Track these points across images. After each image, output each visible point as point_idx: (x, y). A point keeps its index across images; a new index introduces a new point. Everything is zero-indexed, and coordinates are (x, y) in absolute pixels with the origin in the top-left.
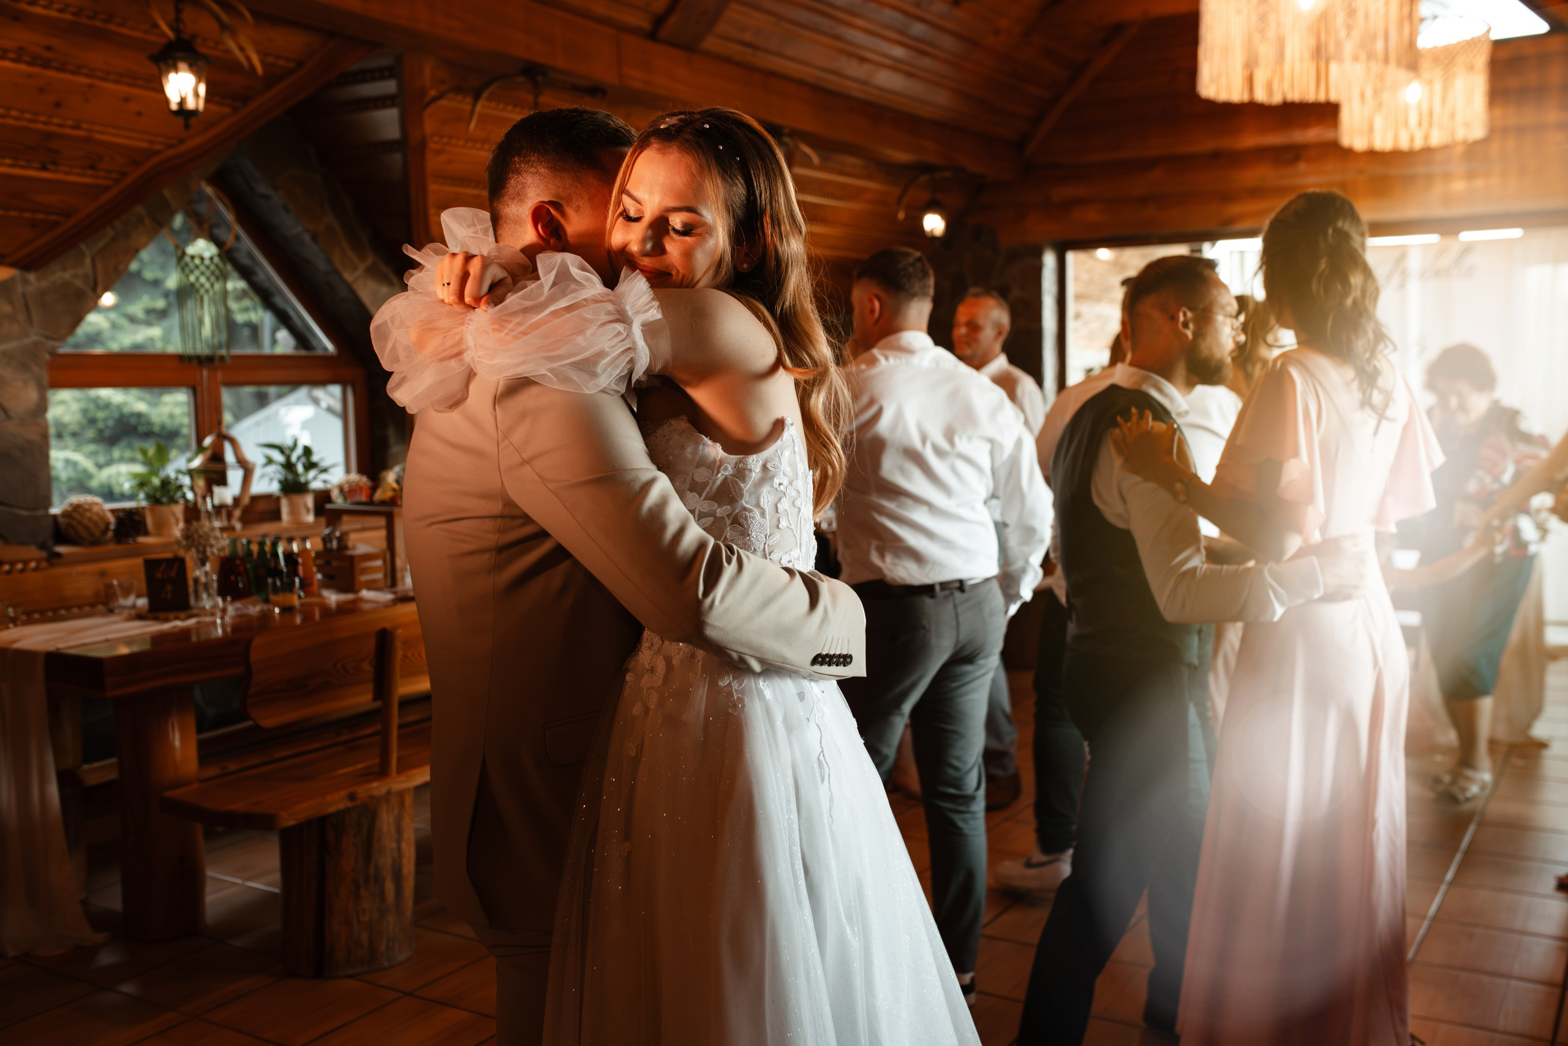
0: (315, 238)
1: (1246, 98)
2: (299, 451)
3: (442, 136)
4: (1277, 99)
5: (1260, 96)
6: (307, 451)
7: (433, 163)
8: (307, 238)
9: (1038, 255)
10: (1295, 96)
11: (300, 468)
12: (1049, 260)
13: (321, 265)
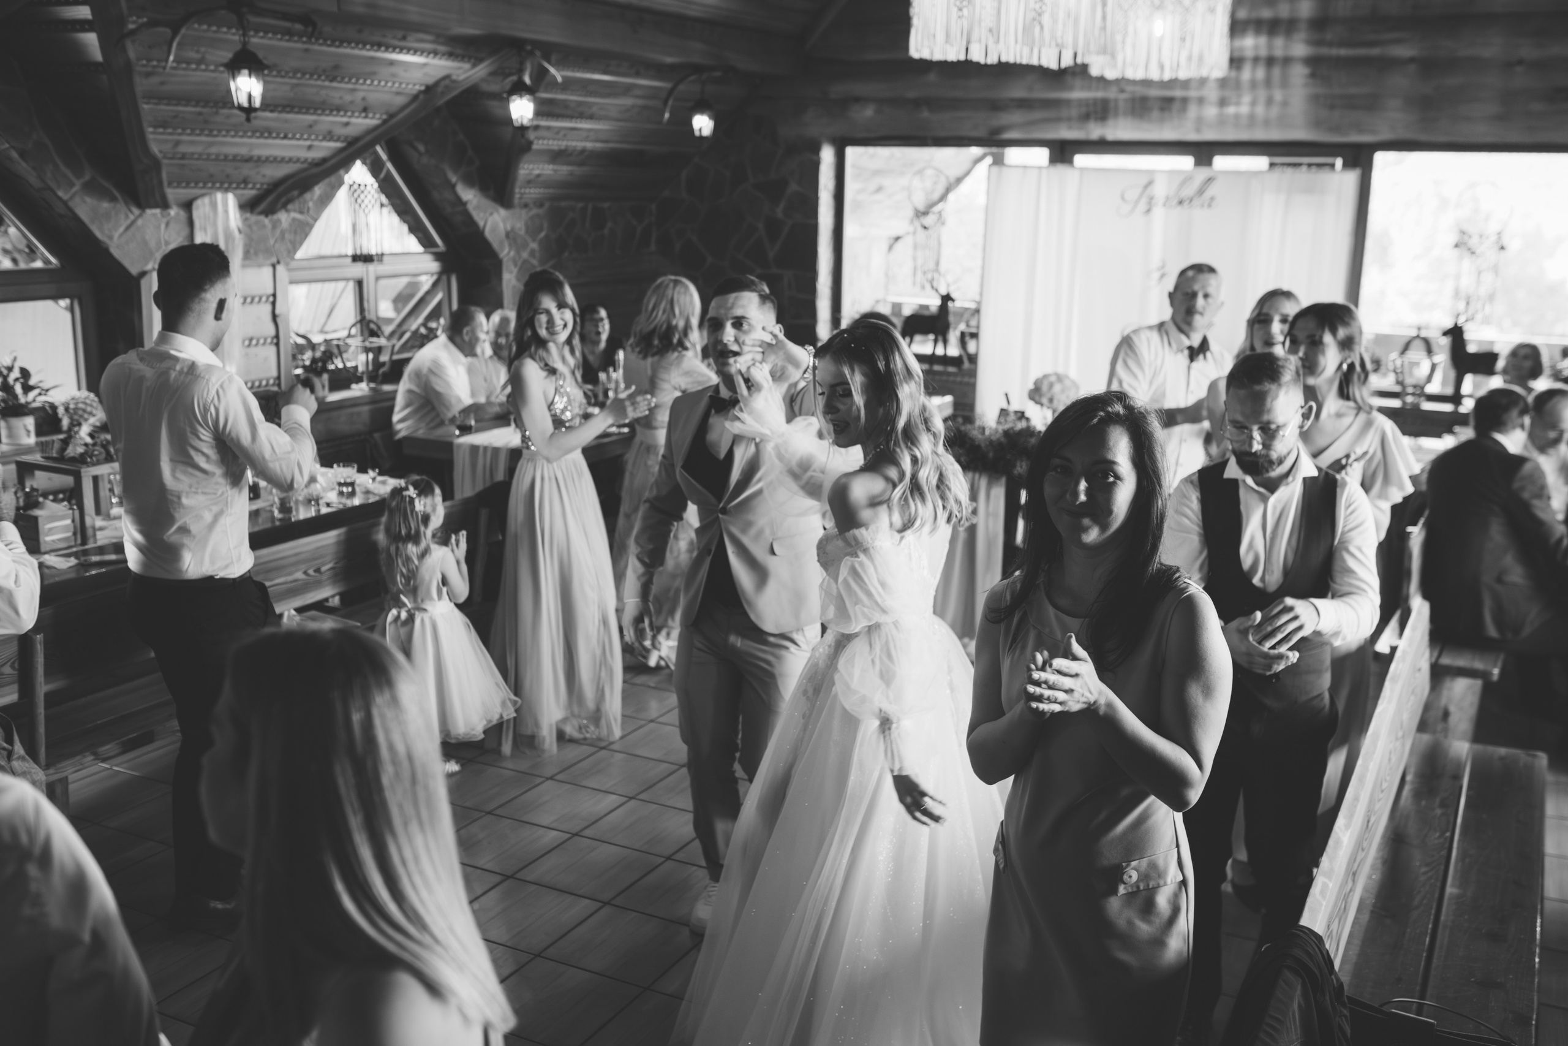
0: (22, 155)
1: (962, 58)
2: (16, 374)
3: (149, 60)
4: (992, 60)
5: (977, 56)
6: (25, 373)
7: (141, 85)
8: (14, 155)
9: (816, 150)
10: (1009, 57)
11: (18, 389)
12: (827, 155)
13: (33, 179)
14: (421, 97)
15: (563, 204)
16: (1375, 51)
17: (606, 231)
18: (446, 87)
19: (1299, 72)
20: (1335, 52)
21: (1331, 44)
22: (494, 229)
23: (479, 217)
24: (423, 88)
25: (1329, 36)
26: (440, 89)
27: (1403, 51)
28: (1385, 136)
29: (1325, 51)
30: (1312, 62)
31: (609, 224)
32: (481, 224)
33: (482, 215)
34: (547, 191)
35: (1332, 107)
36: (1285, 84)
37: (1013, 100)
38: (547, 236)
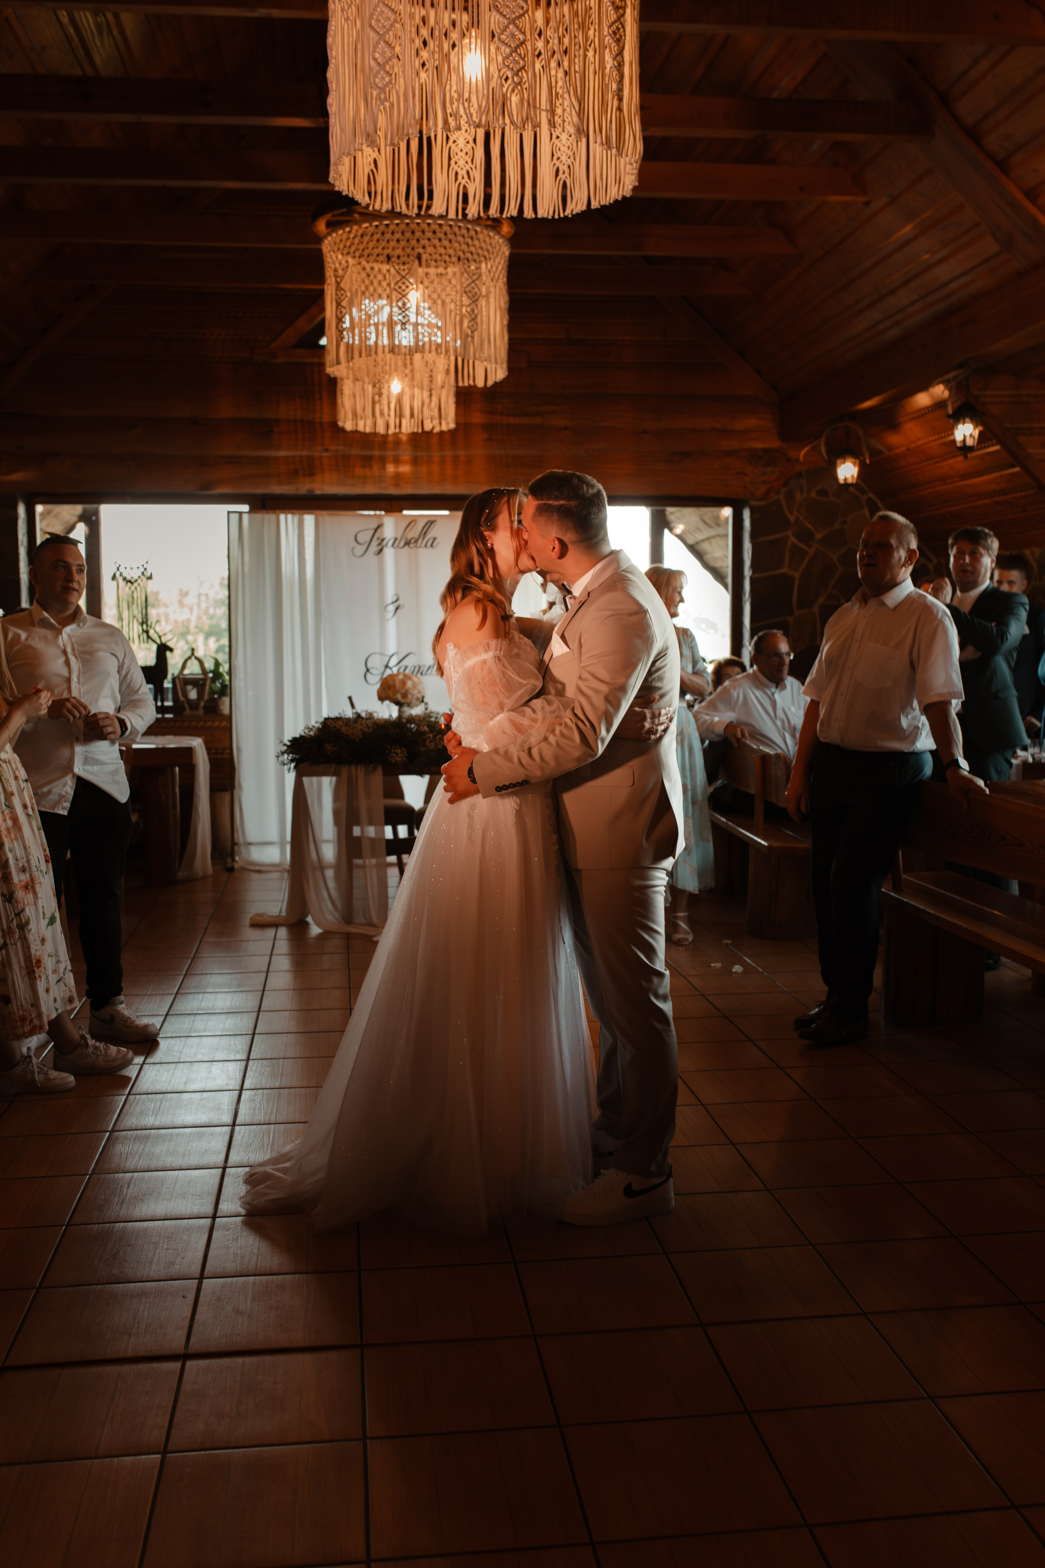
16: (538, 421)
19: (478, 436)
20: (506, 420)
21: (501, 414)
25: (499, 407)
27: (560, 421)
29: (497, 419)
30: (488, 428)
35: (508, 466)
36: (469, 445)
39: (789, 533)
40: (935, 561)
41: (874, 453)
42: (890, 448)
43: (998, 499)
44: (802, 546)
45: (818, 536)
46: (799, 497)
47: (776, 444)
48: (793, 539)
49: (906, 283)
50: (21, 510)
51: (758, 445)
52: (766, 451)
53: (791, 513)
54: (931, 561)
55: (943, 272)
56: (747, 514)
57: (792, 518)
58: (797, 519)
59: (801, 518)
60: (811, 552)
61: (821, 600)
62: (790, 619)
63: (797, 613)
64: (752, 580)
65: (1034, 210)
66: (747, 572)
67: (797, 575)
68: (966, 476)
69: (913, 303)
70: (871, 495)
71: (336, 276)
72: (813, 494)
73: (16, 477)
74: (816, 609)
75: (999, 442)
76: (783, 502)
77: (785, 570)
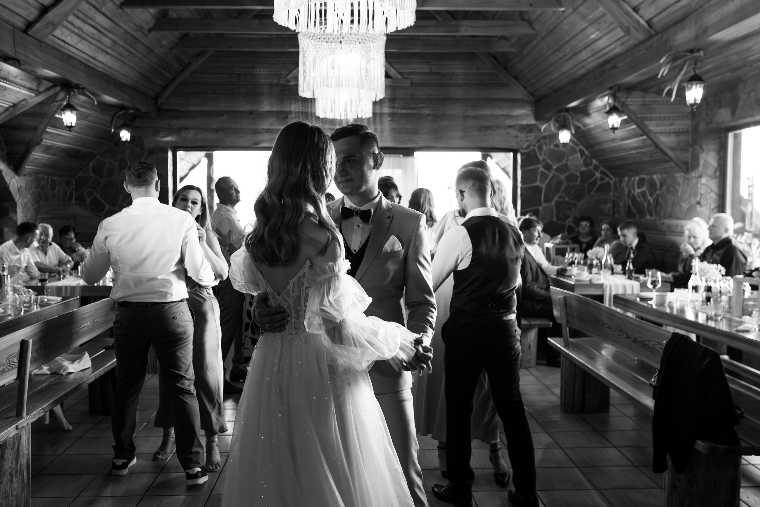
9: (166, 153)
14: (11, 109)
15: (40, 176)
16: (415, 111)
17: (56, 191)
18: (23, 105)
19: (387, 119)
20: (400, 111)
21: (398, 108)
22: (13, 186)
23: (7, 179)
24: (12, 105)
25: (397, 105)
26: (20, 106)
27: (426, 112)
28: (422, 144)
29: (396, 111)
30: (392, 115)
31: (57, 188)
32: (8, 182)
33: (8, 178)
34: (37, 168)
35: (401, 133)
36: (381, 123)
37: (263, 129)
38: (33, 192)
39: (540, 166)
40: (614, 179)
41: (577, 128)
42: (585, 125)
43: (639, 151)
44: (546, 172)
45: (554, 167)
46: (545, 148)
47: (533, 122)
48: (542, 169)
49: (585, 48)
50: (170, 154)
51: (524, 122)
52: (528, 125)
53: (541, 155)
54: (611, 179)
55: (601, 44)
56: (519, 156)
57: (541, 158)
58: (544, 159)
59: (546, 158)
60: (551, 175)
61: (556, 199)
62: (540, 208)
63: (544, 205)
64: (522, 189)
65: (637, 17)
66: (519, 185)
67: (544, 186)
68: (623, 139)
69: (589, 57)
70: (581, 147)
71: (303, 51)
72: (552, 147)
73: (168, 139)
74: (553, 203)
75: (635, 123)
76: (537, 150)
77: (538, 184)
